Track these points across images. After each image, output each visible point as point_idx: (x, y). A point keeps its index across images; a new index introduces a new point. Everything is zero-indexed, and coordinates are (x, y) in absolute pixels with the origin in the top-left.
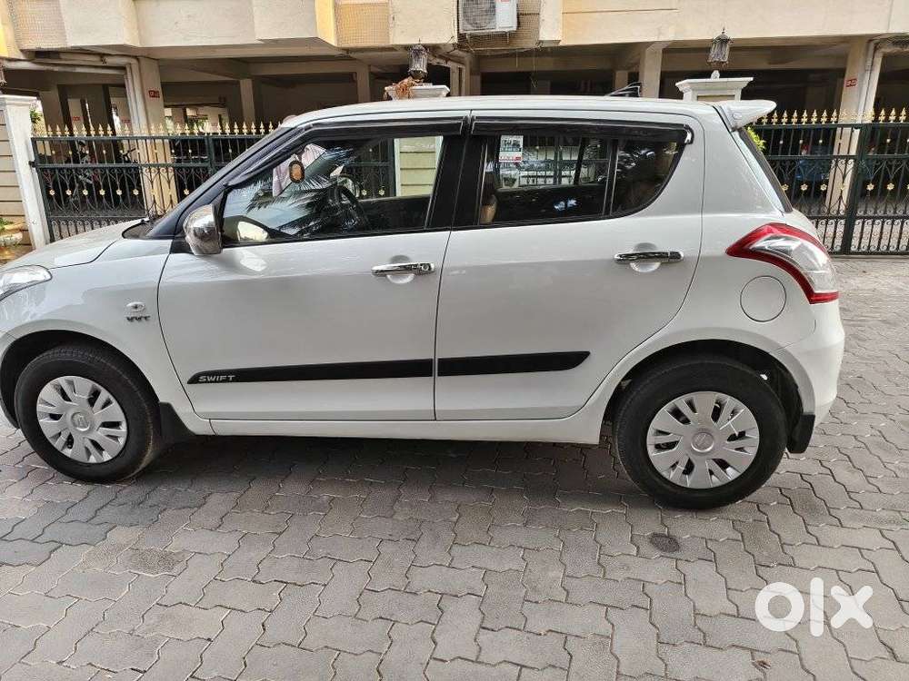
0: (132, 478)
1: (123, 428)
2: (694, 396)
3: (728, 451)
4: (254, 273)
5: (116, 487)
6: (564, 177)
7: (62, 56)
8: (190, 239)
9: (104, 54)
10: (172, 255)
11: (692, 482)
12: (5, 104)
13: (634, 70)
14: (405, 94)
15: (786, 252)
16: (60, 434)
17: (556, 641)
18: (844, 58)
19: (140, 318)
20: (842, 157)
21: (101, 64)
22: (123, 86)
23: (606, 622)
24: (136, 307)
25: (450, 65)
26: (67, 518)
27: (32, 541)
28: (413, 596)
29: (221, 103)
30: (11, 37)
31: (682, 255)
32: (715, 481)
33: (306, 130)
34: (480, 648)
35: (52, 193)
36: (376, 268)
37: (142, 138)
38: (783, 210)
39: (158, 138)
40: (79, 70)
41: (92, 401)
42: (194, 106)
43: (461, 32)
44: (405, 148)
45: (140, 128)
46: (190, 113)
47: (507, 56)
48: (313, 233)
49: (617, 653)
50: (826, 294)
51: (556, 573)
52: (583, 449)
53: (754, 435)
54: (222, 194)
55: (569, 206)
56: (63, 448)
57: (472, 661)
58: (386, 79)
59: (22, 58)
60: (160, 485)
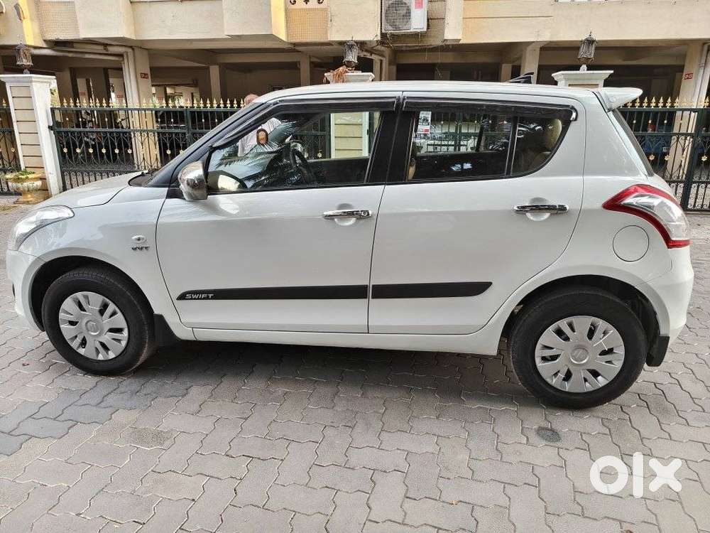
0: (130, 373)
1: (125, 333)
2: (574, 319)
3: (599, 363)
4: (230, 215)
5: (120, 379)
6: (462, 145)
7: (75, 45)
8: (184, 187)
9: (107, 45)
10: (167, 200)
11: (570, 387)
12: (31, 82)
13: (516, 63)
14: (340, 79)
15: (649, 207)
16: (76, 337)
17: (466, 510)
18: (683, 56)
19: (142, 248)
20: (683, 134)
21: (105, 52)
22: (121, 69)
23: (504, 496)
24: (139, 239)
25: (373, 57)
26: (81, 402)
27: (54, 419)
28: (352, 471)
29: (194, 84)
30: (37, 30)
31: (568, 208)
32: (588, 387)
33: (274, 104)
34: (406, 514)
35: (65, 150)
36: (325, 213)
37: (135, 109)
38: (647, 174)
39: (148, 109)
40: (87, 56)
41: (102, 312)
42: (173, 86)
43: (383, 31)
44: (339, 121)
45: (133, 102)
46: (169, 91)
47: (417, 51)
48: (266, 186)
49: (514, 521)
50: (680, 241)
51: (463, 456)
52: (481, 359)
53: (620, 351)
54: (208, 153)
55: (464, 168)
56: (78, 347)
57: (399, 523)
58: (322, 67)
59: (45, 46)
60: (153, 378)
